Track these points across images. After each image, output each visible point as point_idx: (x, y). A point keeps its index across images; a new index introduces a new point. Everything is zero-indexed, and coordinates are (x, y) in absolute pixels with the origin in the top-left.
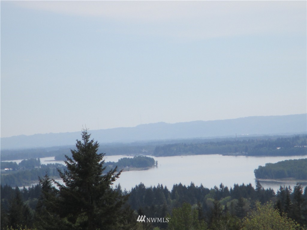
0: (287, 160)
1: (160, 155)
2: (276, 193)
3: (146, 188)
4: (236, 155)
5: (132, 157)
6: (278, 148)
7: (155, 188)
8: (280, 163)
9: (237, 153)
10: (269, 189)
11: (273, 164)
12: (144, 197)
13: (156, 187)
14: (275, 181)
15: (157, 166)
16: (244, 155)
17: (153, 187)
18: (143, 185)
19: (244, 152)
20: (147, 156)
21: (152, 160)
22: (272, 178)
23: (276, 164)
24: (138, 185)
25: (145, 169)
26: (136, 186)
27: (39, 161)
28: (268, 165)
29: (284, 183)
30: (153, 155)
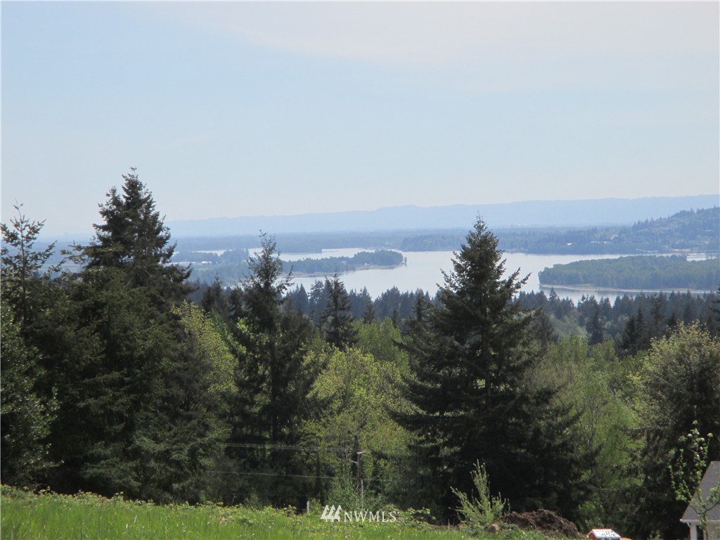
0: (582, 261)
1: (410, 250)
2: (576, 305)
3: (401, 293)
4: (512, 252)
5: (373, 251)
6: (569, 244)
7: (412, 294)
8: (572, 264)
9: (514, 249)
10: (565, 299)
11: (563, 265)
12: (400, 305)
13: (414, 293)
14: (566, 288)
15: (405, 264)
16: (523, 252)
17: (410, 293)
18: (397, 289)
19: (522, 249)
20: (393, 250)
21: (400, 256)
22: (562, 284)
23: (567, 265)
24: (390, 290)
25: (390, 268)
26: (388, 291)
27: (247, 253)
28: (556, 266)
29: (587, 291)
30: (399, 249)
